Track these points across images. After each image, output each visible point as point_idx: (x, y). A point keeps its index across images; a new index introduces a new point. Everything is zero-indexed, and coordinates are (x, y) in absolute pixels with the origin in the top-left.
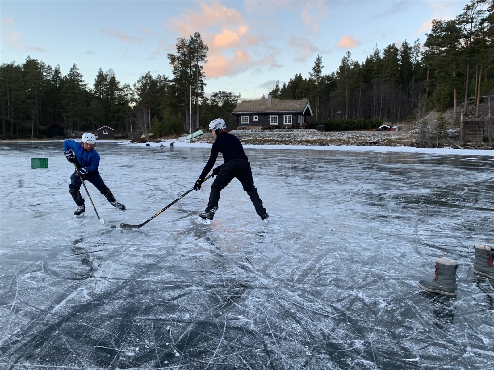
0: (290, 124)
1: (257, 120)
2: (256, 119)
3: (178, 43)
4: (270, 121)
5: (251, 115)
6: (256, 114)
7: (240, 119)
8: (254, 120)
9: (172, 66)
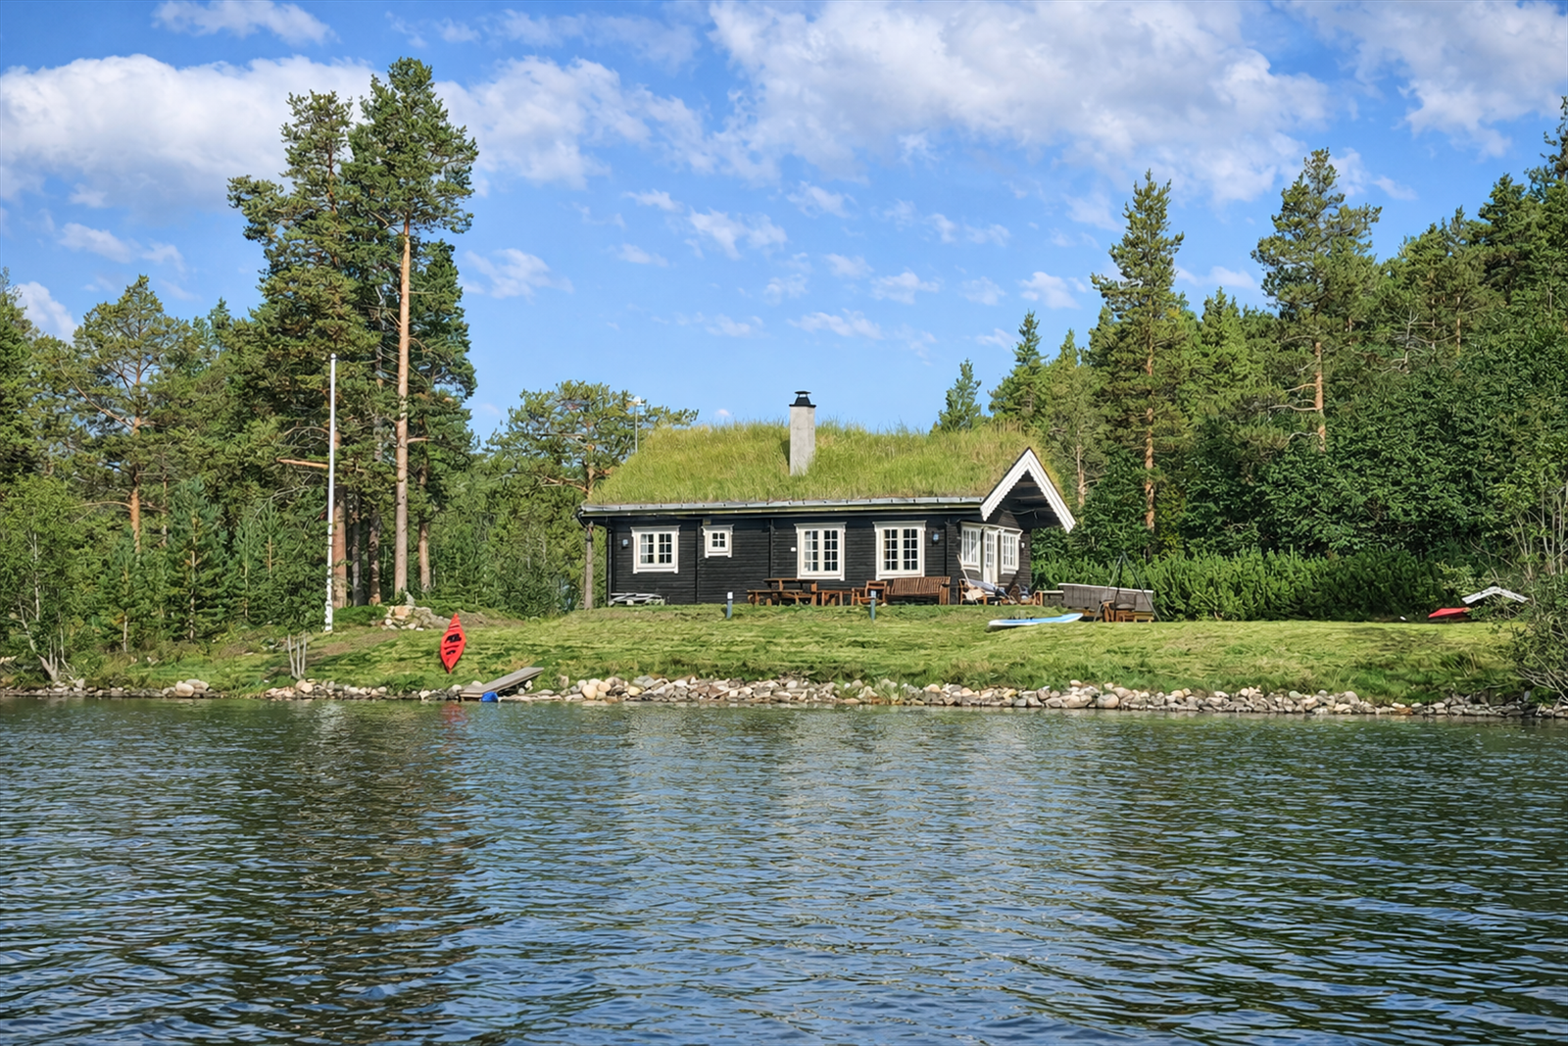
0: (911, 573)
1: (727, 551)
2: (717, 544)
3: (294, 120)
4: (801, 560)
5: (691, 523)
6: (718, 520)
7: (629, 548)
8: (710, 550)
9: (257, 247)
